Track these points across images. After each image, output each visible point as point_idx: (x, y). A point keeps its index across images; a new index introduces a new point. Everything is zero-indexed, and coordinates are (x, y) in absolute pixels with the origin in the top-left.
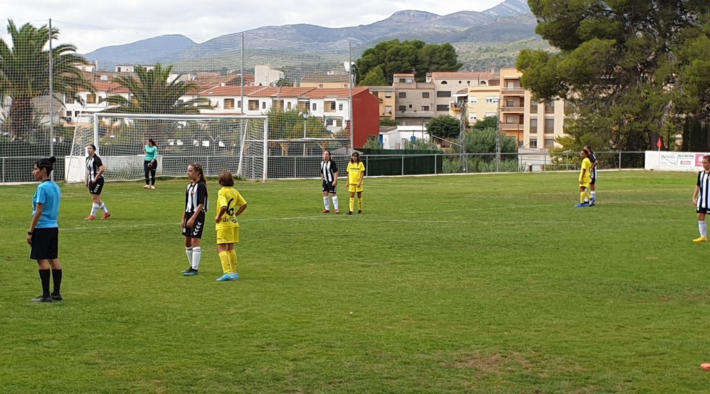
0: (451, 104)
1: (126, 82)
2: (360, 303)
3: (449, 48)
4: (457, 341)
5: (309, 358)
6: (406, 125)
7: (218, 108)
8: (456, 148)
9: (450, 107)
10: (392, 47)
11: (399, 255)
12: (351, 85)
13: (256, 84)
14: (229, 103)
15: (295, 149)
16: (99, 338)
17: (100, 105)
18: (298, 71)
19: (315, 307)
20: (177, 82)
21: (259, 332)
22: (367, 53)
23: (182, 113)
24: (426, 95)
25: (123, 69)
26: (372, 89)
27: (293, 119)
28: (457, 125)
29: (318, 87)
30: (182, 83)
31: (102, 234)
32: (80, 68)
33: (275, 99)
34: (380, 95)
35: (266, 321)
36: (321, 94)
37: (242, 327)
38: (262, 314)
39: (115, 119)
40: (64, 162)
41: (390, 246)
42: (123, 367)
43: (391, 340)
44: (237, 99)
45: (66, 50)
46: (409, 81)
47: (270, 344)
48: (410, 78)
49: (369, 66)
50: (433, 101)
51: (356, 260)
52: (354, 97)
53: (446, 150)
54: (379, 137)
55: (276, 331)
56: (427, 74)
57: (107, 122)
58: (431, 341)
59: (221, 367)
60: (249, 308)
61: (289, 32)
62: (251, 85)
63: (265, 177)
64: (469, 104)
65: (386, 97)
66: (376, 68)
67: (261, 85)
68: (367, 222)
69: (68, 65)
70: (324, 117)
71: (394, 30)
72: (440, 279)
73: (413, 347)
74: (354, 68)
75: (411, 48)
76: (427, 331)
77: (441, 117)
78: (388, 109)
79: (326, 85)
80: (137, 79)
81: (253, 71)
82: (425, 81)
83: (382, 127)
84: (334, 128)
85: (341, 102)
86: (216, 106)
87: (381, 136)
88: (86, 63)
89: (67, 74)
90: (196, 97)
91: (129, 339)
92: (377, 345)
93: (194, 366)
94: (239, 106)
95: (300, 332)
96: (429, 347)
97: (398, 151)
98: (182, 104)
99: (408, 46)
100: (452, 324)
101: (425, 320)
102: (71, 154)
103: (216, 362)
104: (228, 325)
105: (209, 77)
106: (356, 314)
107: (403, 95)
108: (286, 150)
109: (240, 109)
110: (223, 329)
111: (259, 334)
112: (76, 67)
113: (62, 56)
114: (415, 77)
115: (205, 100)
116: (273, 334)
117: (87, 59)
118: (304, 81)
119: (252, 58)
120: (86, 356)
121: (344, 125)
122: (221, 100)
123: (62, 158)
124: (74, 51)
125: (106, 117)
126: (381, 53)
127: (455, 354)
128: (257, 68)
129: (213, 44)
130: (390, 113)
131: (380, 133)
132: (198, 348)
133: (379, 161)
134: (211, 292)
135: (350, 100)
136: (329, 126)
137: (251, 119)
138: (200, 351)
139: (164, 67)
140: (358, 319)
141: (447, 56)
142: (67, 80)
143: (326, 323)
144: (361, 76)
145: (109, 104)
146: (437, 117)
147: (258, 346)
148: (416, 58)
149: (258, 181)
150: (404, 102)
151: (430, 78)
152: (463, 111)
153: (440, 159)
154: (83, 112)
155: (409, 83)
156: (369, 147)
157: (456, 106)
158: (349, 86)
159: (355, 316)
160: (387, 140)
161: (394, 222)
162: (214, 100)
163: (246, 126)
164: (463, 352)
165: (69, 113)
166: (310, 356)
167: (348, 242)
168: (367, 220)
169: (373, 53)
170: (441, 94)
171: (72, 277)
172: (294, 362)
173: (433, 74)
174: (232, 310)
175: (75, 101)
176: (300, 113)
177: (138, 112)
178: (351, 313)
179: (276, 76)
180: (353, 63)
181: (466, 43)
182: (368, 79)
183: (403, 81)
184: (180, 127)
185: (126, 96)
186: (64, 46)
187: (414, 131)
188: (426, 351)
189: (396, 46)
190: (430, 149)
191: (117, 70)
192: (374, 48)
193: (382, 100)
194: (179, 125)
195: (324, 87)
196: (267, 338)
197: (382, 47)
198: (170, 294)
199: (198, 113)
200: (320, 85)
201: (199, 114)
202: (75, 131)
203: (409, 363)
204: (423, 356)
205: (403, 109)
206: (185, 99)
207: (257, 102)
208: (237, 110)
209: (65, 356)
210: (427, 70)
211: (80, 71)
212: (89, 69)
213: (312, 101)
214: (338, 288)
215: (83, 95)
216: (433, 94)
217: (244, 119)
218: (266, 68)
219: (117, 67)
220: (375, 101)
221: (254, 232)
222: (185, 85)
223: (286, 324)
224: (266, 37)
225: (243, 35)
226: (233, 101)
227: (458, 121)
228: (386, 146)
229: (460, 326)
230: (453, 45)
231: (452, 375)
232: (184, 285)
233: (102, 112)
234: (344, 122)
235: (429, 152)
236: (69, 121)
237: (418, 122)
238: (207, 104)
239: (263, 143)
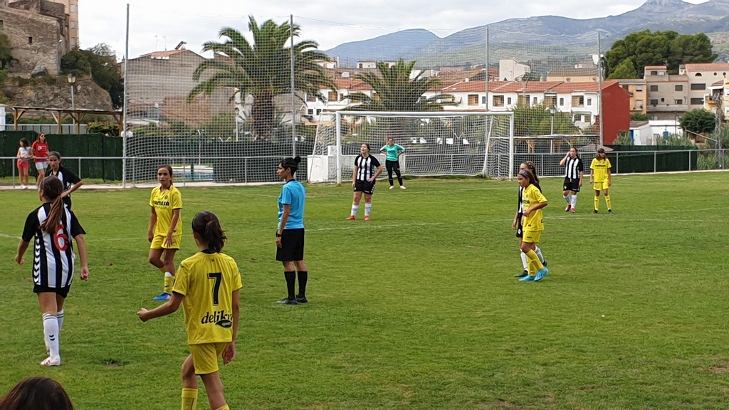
0: (706, 97)
1: (369, 79)
2: (612, 306)
3: (703, 38)
4: (715, 346)
5: (560, 362)
6: (658, 119)
7: (462, 104)
8: (711, 144)
9: (704, 100)
10: (643, 38)
11: (652, 256)
12: (600, 78)
13: (501, 79)
14: (473, 99)
15: (542, 146)
16: (345, 341)
17: (342, 103)
18: (545, 65)
19: (565, 310)
20: (420, 78)
21: (508, 335)
22: (616, 45)
23: (426, 110)
24: (679, 88)
25: (365, 66)
26: (622, 83)
27: (540, 114)
28: (712, 119)
29: (566, 81)
30: (425, 79)
31: (345, 235)
32: (322, 64)
33: (520, 94)
34: (631, 89)
35: (514, 324)
36: (569, 88)
37: (490, 330)
38: (510, 317)
39: (357, 117)
40: (306, 162)
41: (642, 247)
42: (370, 370)
43: (645, 344)
44: (481, 95)
45: (308, 46)
46: (661, 73)
47: (519, 348)
48: (662, 70)
49: (619, 59)
50: (687, 94)
51: (607, 262)
52: (604, 91)
53: (701, 146)
54: (629, 133)
55: (525, 335)
56: (680, 66)
57: (349, 120)
58: (687, 345)
59: (470, 371)
60: (497, 311)
61: (535, 24)
62: (495, 80)
63: (511, 176)
64: (725, 96)
65: (637, 91)
66: (626, 61)
67: (506, 80)
68: (617, 222)
69: (310, 62)
70: (572, 112)
71: (644, 20)
72: (695, 280)
73: (668, 352)
74: (603, 61)
75: (663, 39)
76: (683, 335)
77: (695, 111)
78: (639, 103)
79: (574, 79)
80: (379, 75)
81: (498, 65)
82: (678, 73)
83: (633, 122)
84: (582, 124)
85: (589, 97)
86: (460, 103)
87: (632, 131)
88: (328, 60)
89: (309, 72)
90: (439, 94)
91: (375, 342)
92: (631, 350)
93: (442, 370)
94: (483, 102)
95: (551, 337)
96: (685, 351)
97: (649, 147)
98: (425, 101)
99: (660, 37)
100: (709, 328)
101: (680, 323)
102: (314, 152)
103: (465, 366)
104: (475, 329)
105: (452, 73)
106: (608, 317)
107: (654, 88)
108: (533, 147)
109: (485, 105)
110: (470, 332)
111: (508, 337)
112: (318, 64)
113: (303, 53)
114: (668, 69)
115: (449, 96)
116: (522, 337)
117: (330, 56)
118: (551, 75)
119: (497, 52)
120: (332, 360)
121: (593, 120)
122: (464, 97)
123: (305, 157)
124: (316, 47)
125: (349, 115)
126: (632, 45)
127: (713, 359)
128: (502, 63)
129: (457, 38)
130: (641, 107)
131: (631, 129)
132: (445, 352)
133: (630, 158)
134: (458, 295)
135: (599, 95)
136: (576, 122)
137: (496, 115)
138: (447, 355)
139: (407, 63)
140: (610, 322)
141: (702, 47)
142: (308, 77)
143: (576, 326)
144: (610, 69)
145: (352, 102)
146: (690, 111)
147: (507, 350)
148: (668, 50)
149: (504, 180)
150: (655, 96)
151: (684, 70)
152: (718, 104)
153: (695, 155)
154: (324, 110)
155: (661, 76)
156: (619, 143)
157: (711, 99)
158: (598, 80)
159: (607, 320)
160: (638, 135)
161: (647, 222)
162: (458, 96)
163: (491, 123)
164: (722, 357)
165: (311, 111)
166: (561, 360)
167: (599, 242)
168: (618, 219)
169: (624, 45)
170: (695, 87)
171: (317, 279)
172: (545, 367)
173: (687, 66)
174: (479, 313)
175: (317, 99)
176: (547, 108)
177: (380, 109)
178: (603, 316)
179: (521, 70)
180: (602, 56)
181: (721, 32)
182: (618, 73)
183: (655, 73)
184: (423, 124)
185: (368, 93)
186: (305, 43)
187: (666, 126)
188: (682, 356)
189: (648, 37)
190: (684, 144)
191: (358, 67)
192: (623, 39)
193: (632, 94)
194: (422, 122)
195: (571, 81)
196: (516, 341)
197: (633, 39)
198: (416, 297)
199: (442, 109)
200: (568, 80)
201: (444, 111)
202: (317, 129)
203: (664, 368)
204: (678, 361)
205: (654, 102)
206: (428, 95)
207: (502, 98)
208: (481, 106)
209: (312, 360)
210: (681, 62)
211: (322, 68)
212: (330, 66)
213: (559, 97)
214: (589, 290)
215: (325, 92)
216: (686, 86)
217: (488, 115)
218: (511, 61)
219: (358, 63)
220: (625, 95)
221: (501, 232)
222: (428, 81)
223: (535, 328)
224: (511, 29)
225: (488, 29)
226: (477, 96)
227: (713, 115)
228: (637, 142)
229: (718, 330)
230: (707, 35)
231: (710, 380)
232: (430, 287)
233: (344, 110)
234: (592, 117)
235: (683, 148)
236: (310, 119)
237: (671, 117)
238: (450, 100)
239: (509, 140)
